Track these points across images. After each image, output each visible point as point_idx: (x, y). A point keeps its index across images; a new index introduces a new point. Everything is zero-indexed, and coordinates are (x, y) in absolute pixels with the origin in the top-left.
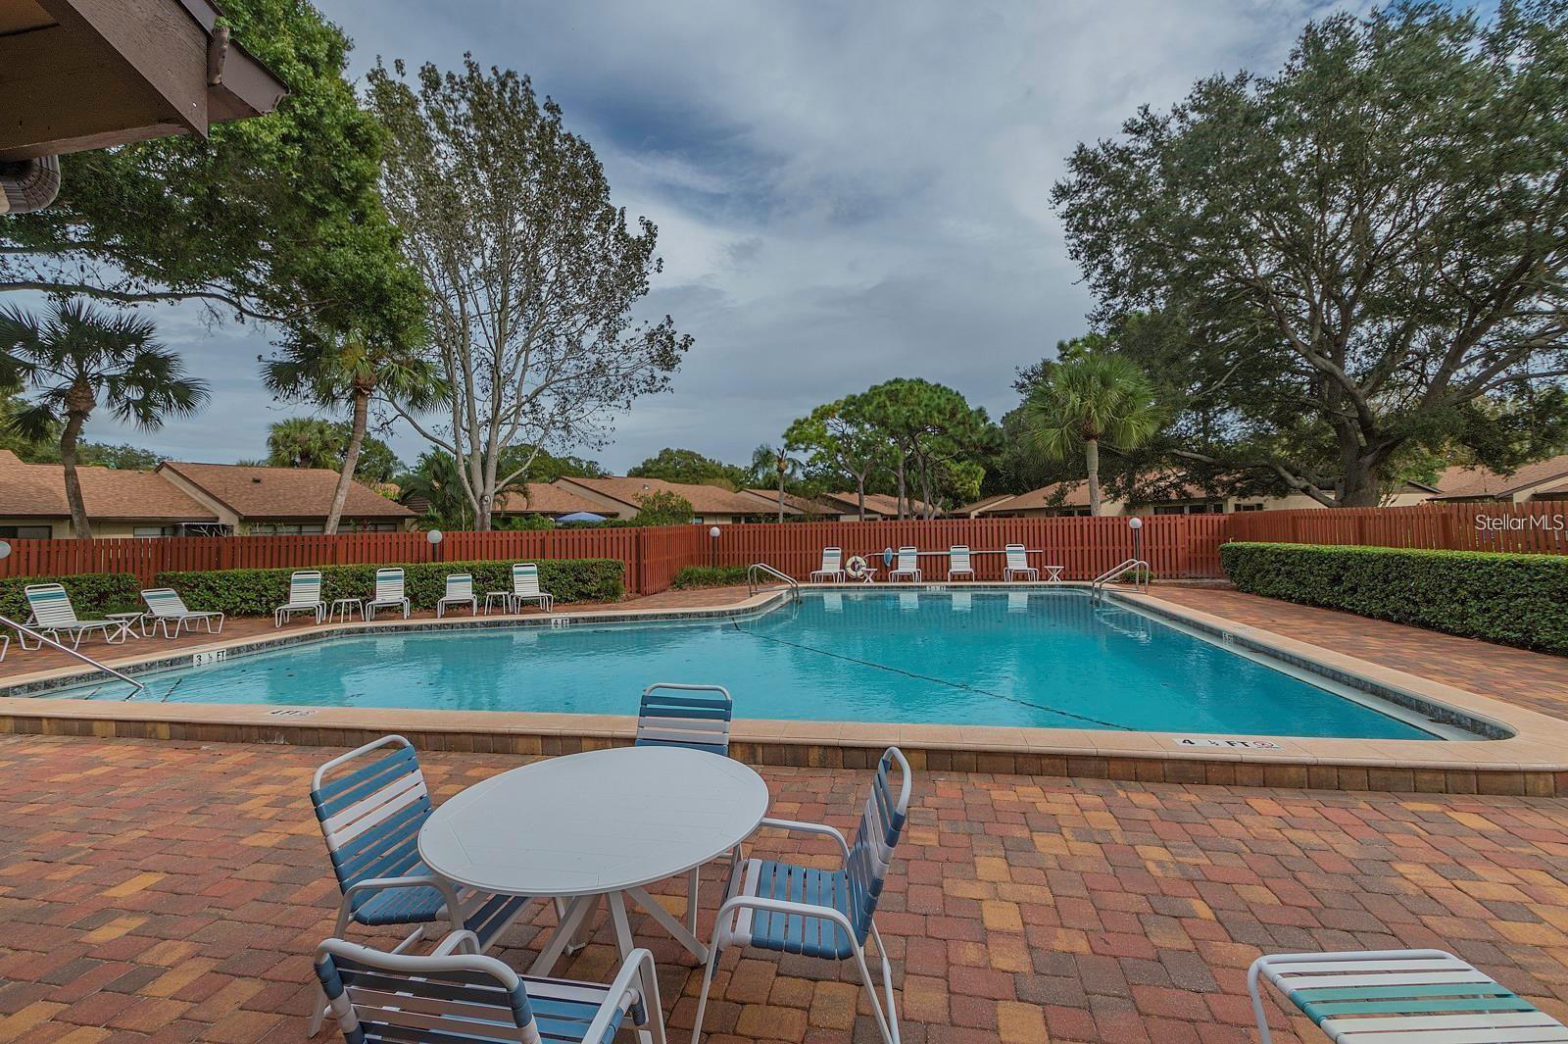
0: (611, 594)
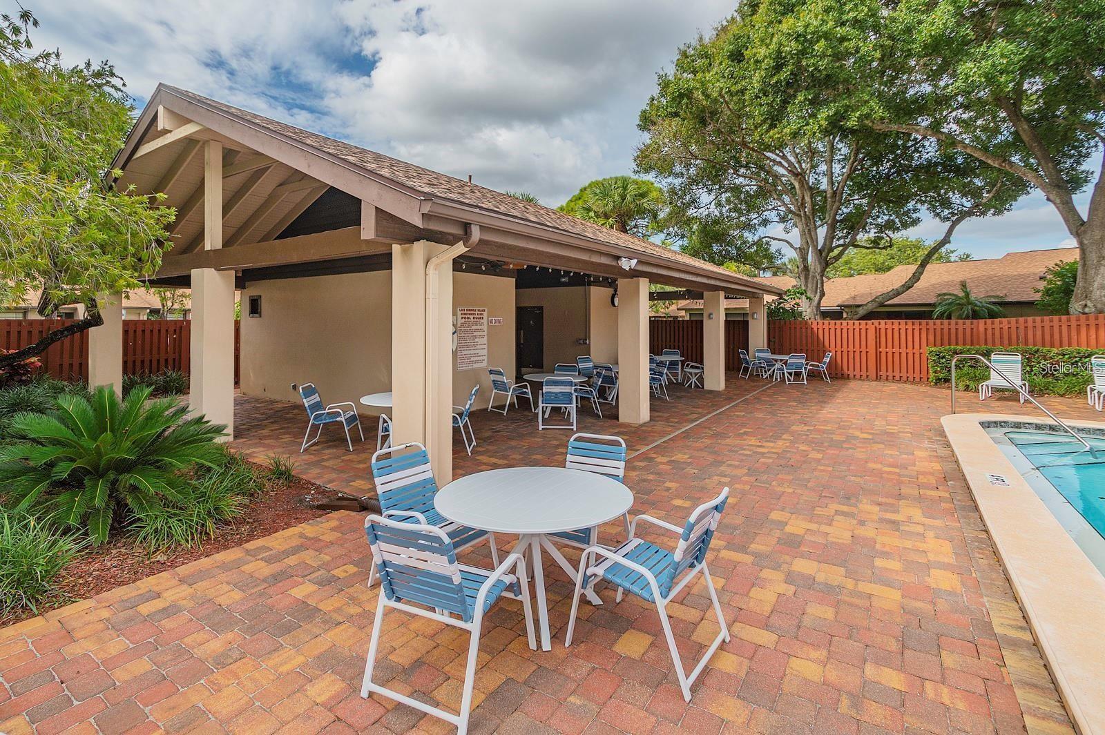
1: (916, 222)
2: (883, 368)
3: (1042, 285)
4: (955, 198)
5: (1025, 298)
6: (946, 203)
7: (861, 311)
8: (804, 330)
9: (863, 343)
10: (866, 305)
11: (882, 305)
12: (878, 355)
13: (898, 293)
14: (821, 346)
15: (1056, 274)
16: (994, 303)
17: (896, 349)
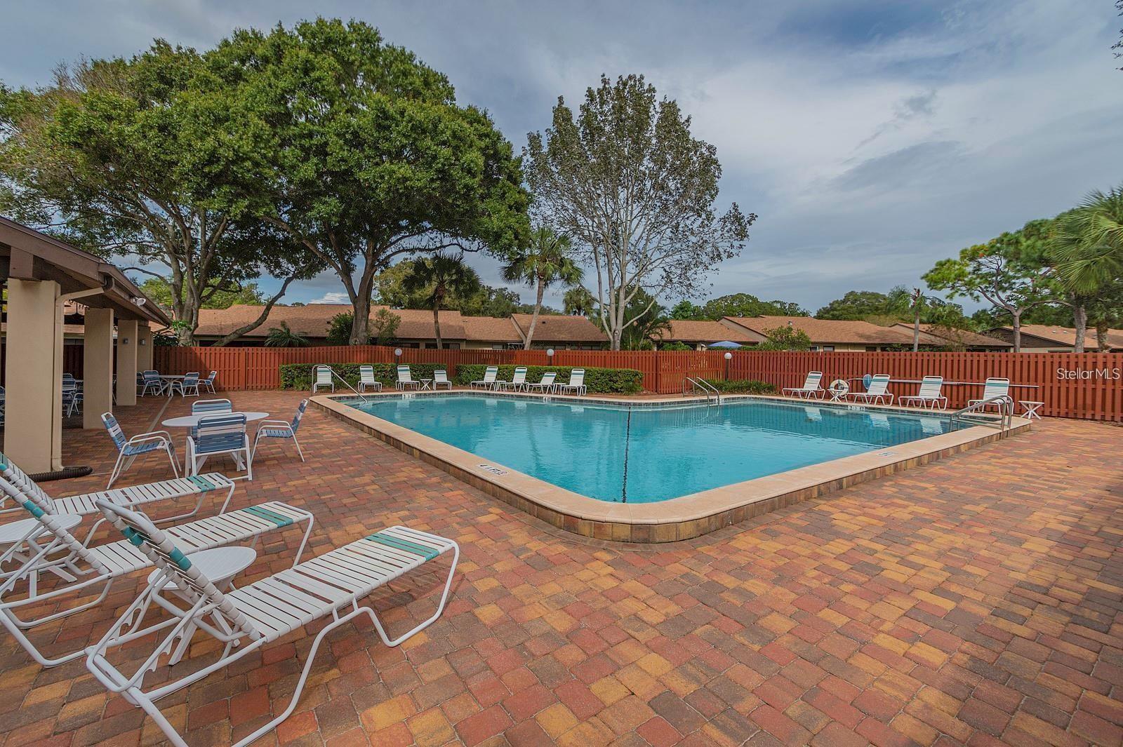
0: (631, 391)
1: (257, 275)
2: (250, 381)
3: (330, 327)
4: (283, 262)
5: (320, 335)
6: (278, 265)
7: (226, 341)
8: (188, 354)
9: (236, 364)
10: (229, 336)
11: (241, 336)
12: (247, 372)
13: (252, 328)
14: (203, 367)
15: (337, 321)
16: (303, 337)
17: (259, 368)
